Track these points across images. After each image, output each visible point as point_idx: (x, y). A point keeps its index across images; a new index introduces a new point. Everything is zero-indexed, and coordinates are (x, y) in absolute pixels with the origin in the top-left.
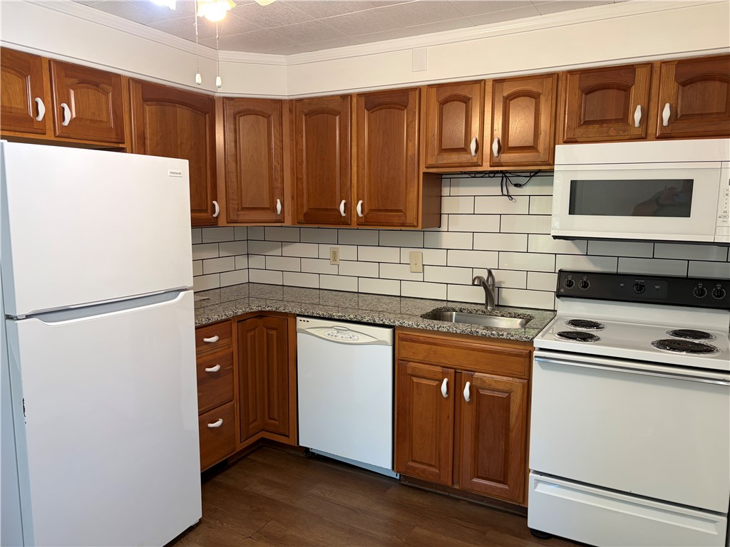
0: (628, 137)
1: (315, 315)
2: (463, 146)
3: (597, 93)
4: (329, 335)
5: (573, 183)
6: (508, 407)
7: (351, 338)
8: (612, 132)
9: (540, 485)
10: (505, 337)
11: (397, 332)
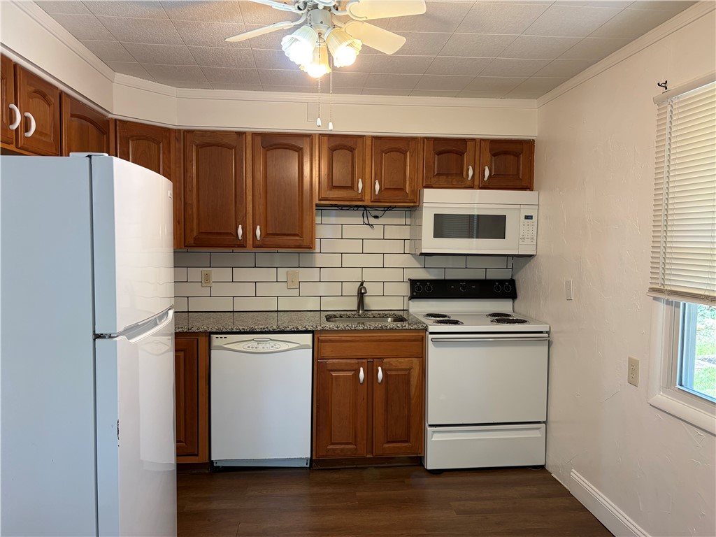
0: (463, 186)
1: (235, 330)
2: (350, 185)
3: (444, 155)
4: (249, 347)
5: (436, 216)
6: (408, 382)
7: (272, 347)
8: (455, 182)
9: (435, 435)
10: (407, 327)
11: (316, 336)
